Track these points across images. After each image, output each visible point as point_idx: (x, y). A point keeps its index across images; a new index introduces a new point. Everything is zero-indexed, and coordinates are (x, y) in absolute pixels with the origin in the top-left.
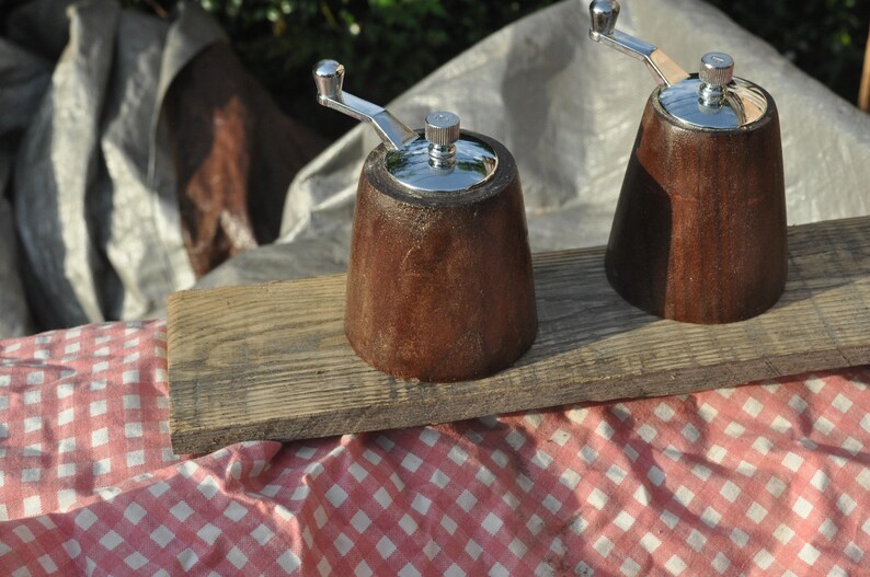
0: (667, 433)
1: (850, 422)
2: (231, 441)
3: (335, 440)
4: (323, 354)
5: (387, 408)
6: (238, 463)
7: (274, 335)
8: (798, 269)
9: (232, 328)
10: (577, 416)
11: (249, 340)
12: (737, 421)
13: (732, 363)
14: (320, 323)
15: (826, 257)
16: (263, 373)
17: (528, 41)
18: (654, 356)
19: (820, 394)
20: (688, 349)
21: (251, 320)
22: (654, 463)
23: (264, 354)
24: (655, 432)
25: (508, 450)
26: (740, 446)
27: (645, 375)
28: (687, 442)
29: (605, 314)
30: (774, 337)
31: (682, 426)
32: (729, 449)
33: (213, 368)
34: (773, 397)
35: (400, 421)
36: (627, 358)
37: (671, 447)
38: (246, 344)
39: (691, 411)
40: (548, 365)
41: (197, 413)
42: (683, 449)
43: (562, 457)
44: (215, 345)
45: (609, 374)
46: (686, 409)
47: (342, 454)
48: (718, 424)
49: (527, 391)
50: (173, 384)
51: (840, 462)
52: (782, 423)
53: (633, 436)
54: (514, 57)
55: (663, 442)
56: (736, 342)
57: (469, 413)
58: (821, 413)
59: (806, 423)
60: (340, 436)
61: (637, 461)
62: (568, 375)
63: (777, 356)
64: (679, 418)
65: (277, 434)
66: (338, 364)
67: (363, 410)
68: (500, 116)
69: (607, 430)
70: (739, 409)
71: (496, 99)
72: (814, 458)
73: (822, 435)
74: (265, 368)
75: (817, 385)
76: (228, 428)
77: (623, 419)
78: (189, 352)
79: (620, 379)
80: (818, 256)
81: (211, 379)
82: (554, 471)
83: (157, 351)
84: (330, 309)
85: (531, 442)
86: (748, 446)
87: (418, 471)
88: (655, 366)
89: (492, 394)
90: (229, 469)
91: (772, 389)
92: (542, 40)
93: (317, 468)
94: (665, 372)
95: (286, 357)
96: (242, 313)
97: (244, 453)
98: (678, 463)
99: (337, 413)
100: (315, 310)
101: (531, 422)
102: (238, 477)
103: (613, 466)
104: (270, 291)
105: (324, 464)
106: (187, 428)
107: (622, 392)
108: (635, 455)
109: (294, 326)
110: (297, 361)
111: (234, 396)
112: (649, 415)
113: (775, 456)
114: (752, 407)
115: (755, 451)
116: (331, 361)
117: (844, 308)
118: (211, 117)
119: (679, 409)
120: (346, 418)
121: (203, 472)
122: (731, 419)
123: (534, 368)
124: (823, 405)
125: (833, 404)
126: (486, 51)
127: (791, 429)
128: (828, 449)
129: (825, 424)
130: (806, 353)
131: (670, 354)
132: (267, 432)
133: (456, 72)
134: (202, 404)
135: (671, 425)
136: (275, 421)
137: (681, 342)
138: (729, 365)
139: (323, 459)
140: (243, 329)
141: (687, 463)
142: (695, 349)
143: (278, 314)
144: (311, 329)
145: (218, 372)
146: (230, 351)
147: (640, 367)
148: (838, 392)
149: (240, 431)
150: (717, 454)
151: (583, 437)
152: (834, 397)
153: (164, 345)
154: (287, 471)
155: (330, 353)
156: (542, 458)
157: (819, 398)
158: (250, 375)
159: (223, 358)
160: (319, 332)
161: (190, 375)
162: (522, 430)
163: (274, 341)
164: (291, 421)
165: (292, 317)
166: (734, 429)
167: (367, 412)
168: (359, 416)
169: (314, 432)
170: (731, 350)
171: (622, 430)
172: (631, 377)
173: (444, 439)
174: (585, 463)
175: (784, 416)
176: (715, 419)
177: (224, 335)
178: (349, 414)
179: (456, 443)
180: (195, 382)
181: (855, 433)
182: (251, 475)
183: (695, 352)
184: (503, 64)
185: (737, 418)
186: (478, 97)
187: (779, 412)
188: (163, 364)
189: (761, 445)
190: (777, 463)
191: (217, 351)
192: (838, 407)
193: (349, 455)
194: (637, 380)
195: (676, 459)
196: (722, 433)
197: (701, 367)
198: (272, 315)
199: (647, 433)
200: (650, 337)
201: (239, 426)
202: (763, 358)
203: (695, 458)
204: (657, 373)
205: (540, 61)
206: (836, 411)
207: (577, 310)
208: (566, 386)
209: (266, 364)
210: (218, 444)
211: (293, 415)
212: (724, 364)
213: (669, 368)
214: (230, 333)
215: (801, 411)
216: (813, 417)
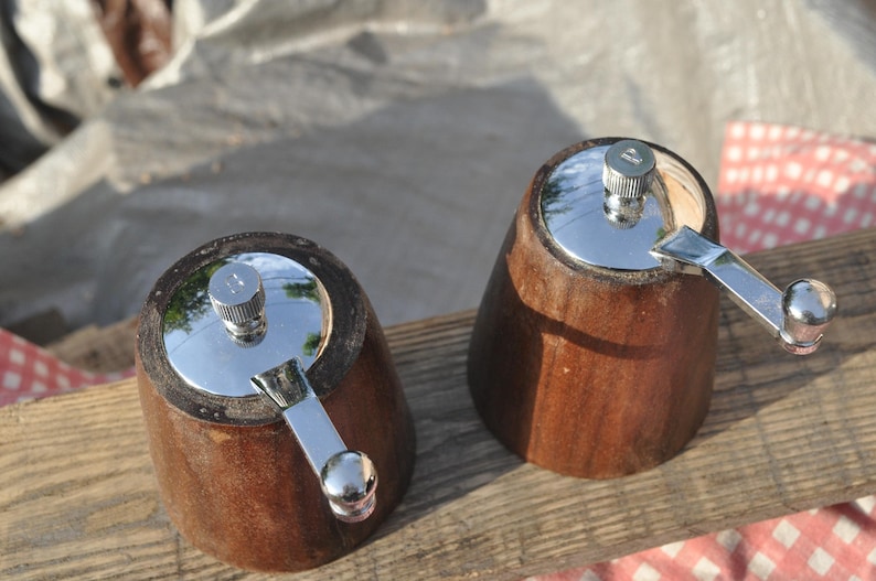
4: (90, 546)
7: (23, 511)
13: (643, 538)
14: (87, 482)
18: (538, 529)
20: (585, 515)
27: (525, 566)
29: (475, 448)
30: (701, 485)
36: (503, 535)
40: (394, 554)
45: (477, 569)
52: (707, 568)
56: (648, 497)
59: (739, 565)
62: (421, 573)
63: (703, 522)
66: (109, 566)
73: (760, 578)
79: (492, 574)
84: (103, 454)
88: (539, 550)
95: (39, 555)
100: (82, 457)
104: (22, 420)
109: (51, 491)
110: (53, 562)
116: (99, 560)
117: (796, 423)
123: (375, 561)
129: (763, 563)
131: (561, 526)
137: (575, 500)
142: (593, 514)
143: (30, 469)
144: (74, 496)
147: (518, 553)
155: (97, 544)
160: (85, 501)
163: (23, 524)
165: (50, 472)
170: (643, 513)
175: (711, 559)
183: (595, 519)
194: (515, 571)
197: (602, 547)
198: (21, 470)
200: (535, 490)
202: (686, 527)
204: (542, 562)
207: (437, 440)
212: (632, 540)
213: (558, 553)
215: (732, 550)
216: (750, 552)
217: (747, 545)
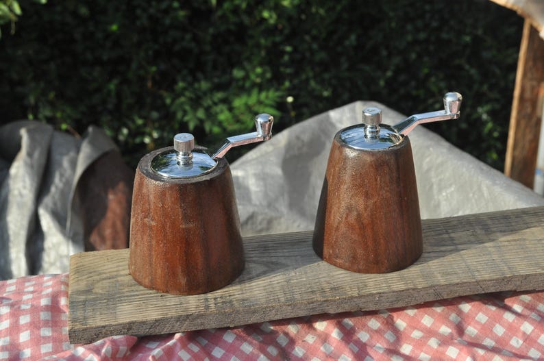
0: (376, 337)
1: (487, 329)
2: (106, 335)
3: (171, 336)
5: (202, 315)
6: (110, 347)
8: (452, 239)
9: (109, 272)
10: (320, 326)
11: (119, 279)
12: (418, 329)
13: (414, 289)
15: (468, 233)
16: (127, 296)
17: (298, 138)
18: (366, 286)
19: (468, 313)
20: (386, 282)
21: (121, 268)
22: (367, 354)
23: (128, 286)
24: (368, 336)
25: (277, 346)
26: (420, 344)
27: (360, 297)
28: (388, 342)
30: (438, 275)
31: (385, 333)
32: (414, 346)
33: (96, 293)
34: (440, 315)
35: (211, 324)
36: (349, 287)
37: (378, 345)
38: (118, 281)
39: (390, 324)
40: (301, 291)
41: (85, 318)
42: (385, 346)
43: (311, 351)
44: (98, 282)
45: (338, 296)
46: (387, 323)
47: (175, 344)
48: (406, 331)
49: (289, 305)
50: (71, 303)
51: (481, 352)
52: (445, 330)
53: (355, 338)
54: (289, 146)
55: (374, 342)
56: (415, 278)
57: (253, 319)
58: (469, 324)
59: (460, 330)
60: (174, 334)
61: (357, 353)
62: (314, 296)
63: (440, 286)
64: (382, 327)
65: (134, 331)
67: (188, 316)
68: (281, 181)
69: (339, 334)
70: (419, 322)
71: (278, 171)
72: (465, 349)
73: (470, 337)
74: (128, 294)
75: (466, 307)
76: (104, 327)
77: (348, 328)
78: (82, 285)
79: (345, 299)
80: (464, 233)
81: (95, 300)
82: (306, 359)
83: (63, 287)
85: (292, 342)
86: (425, 344)
87: (222, 357)
88: (366, 291)
89: (267, 307)
90: (103, 351)
91: (439, 310)
92: (306, 137)
93: (159, 352)
94: (372, 295)
96: (115, 265)
97: (113, 342)
98: (383, 354)
99: (172, 318)
101: (292, 329)
102: (109, 356)
103: (343, 355)
105: (163, 350)
106: (78, 326)
107: (347, 308)
108: (356, 349)
111: (109, 309)
112: (364, 326)
113: (441, 349)
114: (427, 321)
115: (429, 346)
117: (480, 260)
118: (106, 194)
119: (383, 322)
120: (177, 321)
121: (87, 352)
122: (415, 328)
124: (470, 320)
125: (476, 318)
126: (272, 144)
127: (451, 333)
128: (473, 344)
129: (471, 330)
130: (458, 284)
131: (375, 285)
132: (128, 330)
133: (254, 156)
134: (89, 313)
135: (378, 331)
136: (133, 323)
137: (382, 278)
138: (411, 291)
139: (163, 347)
140: (115, 273)
141: (388, 354)
145: (99, 296)
146: (108, 284)
147: (357, 292)
148: (479, 312)
149: (112, 329)
150: (406, 349)
151: (324, 338)
152: (477, 314)
153: (67, 285)
154: (140, 355)
156: (299, 351)
157: (468, 315)
158: (119, 297)
159: (103, 288)
161: (82, 298)
162: (286, 334)
164: (143, 323)
166: (416, 334)
167: (190, 318)
168: (186, 320)
169: (157, 331)
170: (412, 282)
171: (348, 335)
172: (352, 298)
173: (239, 337)
174: (325, 353)
175: (447, 326)
176: (405, 329)
177: (104, 276)
178: (179, 319)
179: (246, 341)
180: (85, 302)
181: (490, 336)
182: (118, 356)
183: (391, 283)
184: (283, 151)
185: (418, 327)
186: (268, 170)
187: (443, 323)
188: (66, 294)
189: (433, 343)
190: (443, 353)
191: (100, 285)
192: (479, 320)
193: (179, 345)
194: (355, 300)
195: (381, 351)
196: (409, 337)
197: (394, 292)
199: (363, 336)
201: (111, 326)
202: (432, 287)
203: (393, 351)
204: (367, 295)
205: (305, 149)
206: (478, 323)
208: (312, 303)
209: (129, 292)
210: (98, 337)
211: (144, 319)
212: (408, 290)
213: (375, 292)
214: (108, 275)
215: (457, 323)
216: (465, 326)
217: (464, 323)
